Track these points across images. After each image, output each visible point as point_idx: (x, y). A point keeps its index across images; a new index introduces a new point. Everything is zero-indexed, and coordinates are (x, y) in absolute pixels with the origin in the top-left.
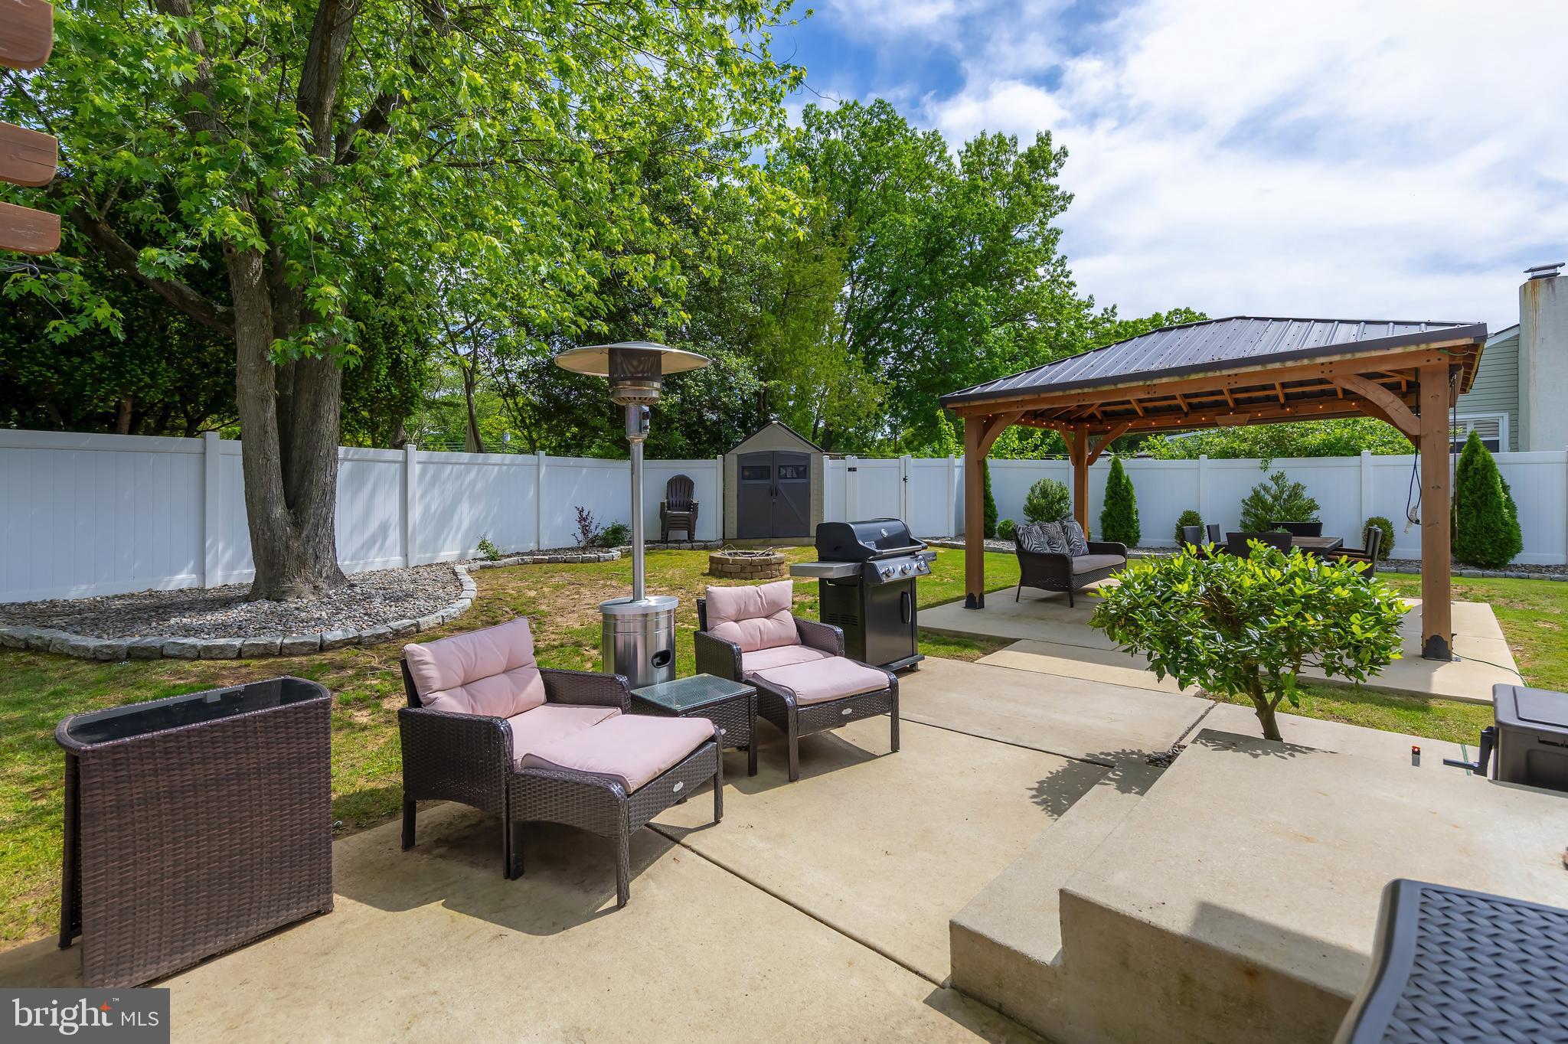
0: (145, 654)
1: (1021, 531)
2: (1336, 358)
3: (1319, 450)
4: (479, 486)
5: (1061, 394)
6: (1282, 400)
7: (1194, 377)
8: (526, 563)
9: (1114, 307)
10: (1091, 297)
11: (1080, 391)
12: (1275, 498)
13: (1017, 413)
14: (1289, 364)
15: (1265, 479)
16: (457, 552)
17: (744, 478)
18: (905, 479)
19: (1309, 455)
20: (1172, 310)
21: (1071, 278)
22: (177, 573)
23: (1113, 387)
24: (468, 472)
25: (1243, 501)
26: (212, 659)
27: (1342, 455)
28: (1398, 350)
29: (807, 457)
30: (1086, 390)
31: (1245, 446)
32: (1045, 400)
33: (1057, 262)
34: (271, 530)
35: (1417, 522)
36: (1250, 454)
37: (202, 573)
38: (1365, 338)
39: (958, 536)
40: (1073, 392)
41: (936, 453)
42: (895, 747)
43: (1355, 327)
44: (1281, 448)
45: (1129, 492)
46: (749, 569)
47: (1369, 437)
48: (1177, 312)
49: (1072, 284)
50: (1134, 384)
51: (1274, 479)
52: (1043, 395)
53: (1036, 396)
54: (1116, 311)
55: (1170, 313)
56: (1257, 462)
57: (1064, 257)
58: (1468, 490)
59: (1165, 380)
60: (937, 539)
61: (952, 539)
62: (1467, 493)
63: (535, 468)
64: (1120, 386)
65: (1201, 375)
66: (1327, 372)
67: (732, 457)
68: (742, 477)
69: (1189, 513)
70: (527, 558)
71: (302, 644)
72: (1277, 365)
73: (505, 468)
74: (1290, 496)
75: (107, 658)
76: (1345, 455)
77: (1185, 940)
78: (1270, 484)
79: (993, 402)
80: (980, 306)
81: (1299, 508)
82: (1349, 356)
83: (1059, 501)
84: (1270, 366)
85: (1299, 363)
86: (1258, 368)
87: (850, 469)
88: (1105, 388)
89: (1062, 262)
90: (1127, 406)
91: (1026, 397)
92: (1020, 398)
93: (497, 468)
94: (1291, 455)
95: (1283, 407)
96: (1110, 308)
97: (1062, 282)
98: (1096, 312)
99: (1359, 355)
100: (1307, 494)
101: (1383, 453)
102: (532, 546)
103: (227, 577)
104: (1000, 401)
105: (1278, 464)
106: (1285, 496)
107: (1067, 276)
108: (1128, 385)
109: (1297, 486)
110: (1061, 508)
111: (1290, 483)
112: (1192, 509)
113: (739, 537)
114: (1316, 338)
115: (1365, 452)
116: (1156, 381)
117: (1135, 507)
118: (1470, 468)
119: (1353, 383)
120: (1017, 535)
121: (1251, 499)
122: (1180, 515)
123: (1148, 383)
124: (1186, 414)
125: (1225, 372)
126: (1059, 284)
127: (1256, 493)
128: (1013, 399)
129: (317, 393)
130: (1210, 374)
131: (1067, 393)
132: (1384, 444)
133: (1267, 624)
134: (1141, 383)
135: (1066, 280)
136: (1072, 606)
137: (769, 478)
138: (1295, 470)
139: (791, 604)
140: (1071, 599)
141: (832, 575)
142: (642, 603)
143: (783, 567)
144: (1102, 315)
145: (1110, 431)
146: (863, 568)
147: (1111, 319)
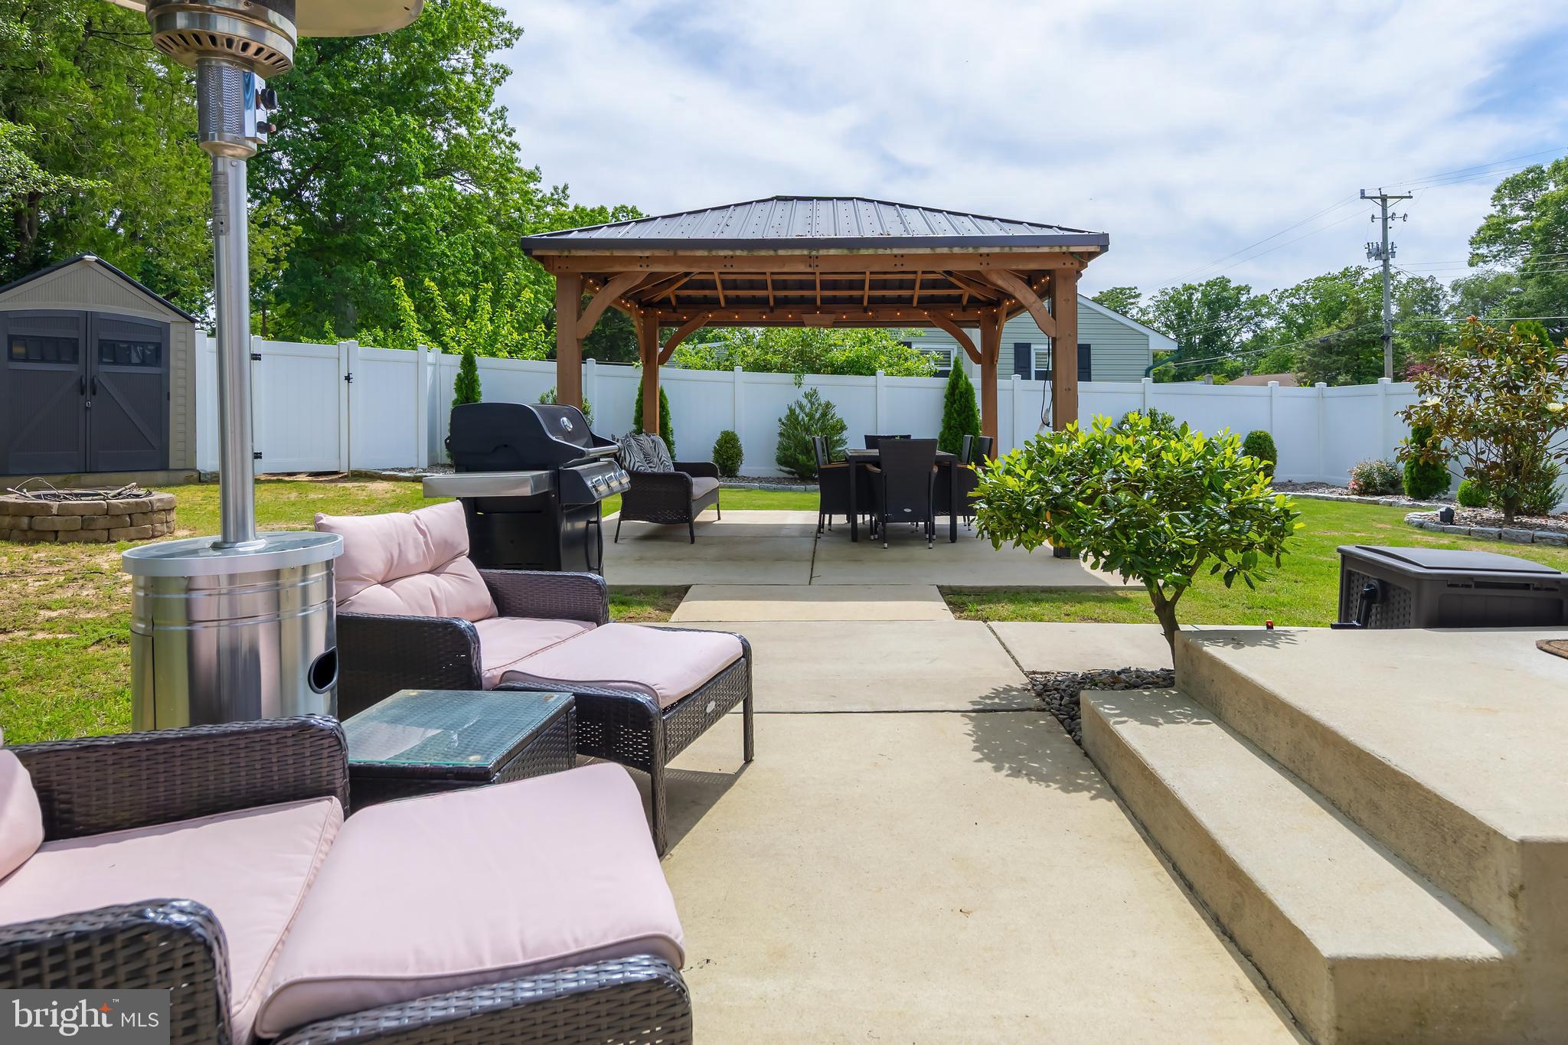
3: (843, 368)
5: (706, 253)
6: (865, 303)
7: (863, 252)
9: (566, 188)
10: (537, 168)
11: (730, 253)
12: (811, 416)
13: (640, 274)
14: (956, 250)
15: (798, 395)
18: (348, 378)
20: (618, 206)
21: (515, 138)
23: (772, 253)
25: (780, 420)
27: (860, 374)
28: (1046, 250)
29: (164, 329)
30: (738, 253)
31: (777, 359)
32: (681, 260)
33: (496, 112)
35: (1048, 425)
36: (783, 369)
39: (433, 457)
40: (722, 253)
41: (381, 342)
44: (808, 362)
45: (663, 407)
48: (623, 208)
49: (515, 146)
50: (797, 252)
51: (806, 395)
52: (681, 253)
53: (671, 253)
54: (568, 192)
55: (616, 209)
56: (790, 377)
57: (504, 109)
58: (957, 412)
59: (832, 252)
60: (401, 470)
61: (424, 471)
62: (955, 415)
64: (781, 252)
65: (871, 252)
66: (985, 264)
69: (727, 433)
74: (823, 415)
76: (863, 374)
78: (805, 402)
79: (608, 254)
80: (409, 142)
84: (939, 251)
85: (964, 251)
87: (253, 356)
88: (763, 253)
89: (501, 113)
90: (707, 292)
91: (657, 253)
92: (647, 254)
94: (818, 372)
95: (866, 310)
96: (561, 187)
97: (503, 141)
98: (545, 188)
100: (836, 413)
104: (617, 253)
105: (810, 380)
106: (818, 414)
107: (510, 134)
108: (789, 252)
109: (828, 405)
111: (822, 400)
112: (730, 429)
114: (966, 228)
115: (879, 371)
116: (823, 252)
118: (957, 391)
119: (1004, 279)
121: (788, 418)
122: (718, 436)
123: (814, 253)
124: (772, 310)
125: (896, 251)
126: (500, 143)
127: (792, 411)
128: (638, 254)
130: (881, 251)
131: (714, 253)
134: (806, 252)
135: (508, 139)
136: (693, 542)
137: (75, 360)
138: (827, 387)
139: (465, 545)
140: (692, 533)
141: (526, 491)
142: (254, 547)
143: (174, 516)
144: (552, 194)
145: (686, 322)
146: (556, 478)
147: (563, 201)
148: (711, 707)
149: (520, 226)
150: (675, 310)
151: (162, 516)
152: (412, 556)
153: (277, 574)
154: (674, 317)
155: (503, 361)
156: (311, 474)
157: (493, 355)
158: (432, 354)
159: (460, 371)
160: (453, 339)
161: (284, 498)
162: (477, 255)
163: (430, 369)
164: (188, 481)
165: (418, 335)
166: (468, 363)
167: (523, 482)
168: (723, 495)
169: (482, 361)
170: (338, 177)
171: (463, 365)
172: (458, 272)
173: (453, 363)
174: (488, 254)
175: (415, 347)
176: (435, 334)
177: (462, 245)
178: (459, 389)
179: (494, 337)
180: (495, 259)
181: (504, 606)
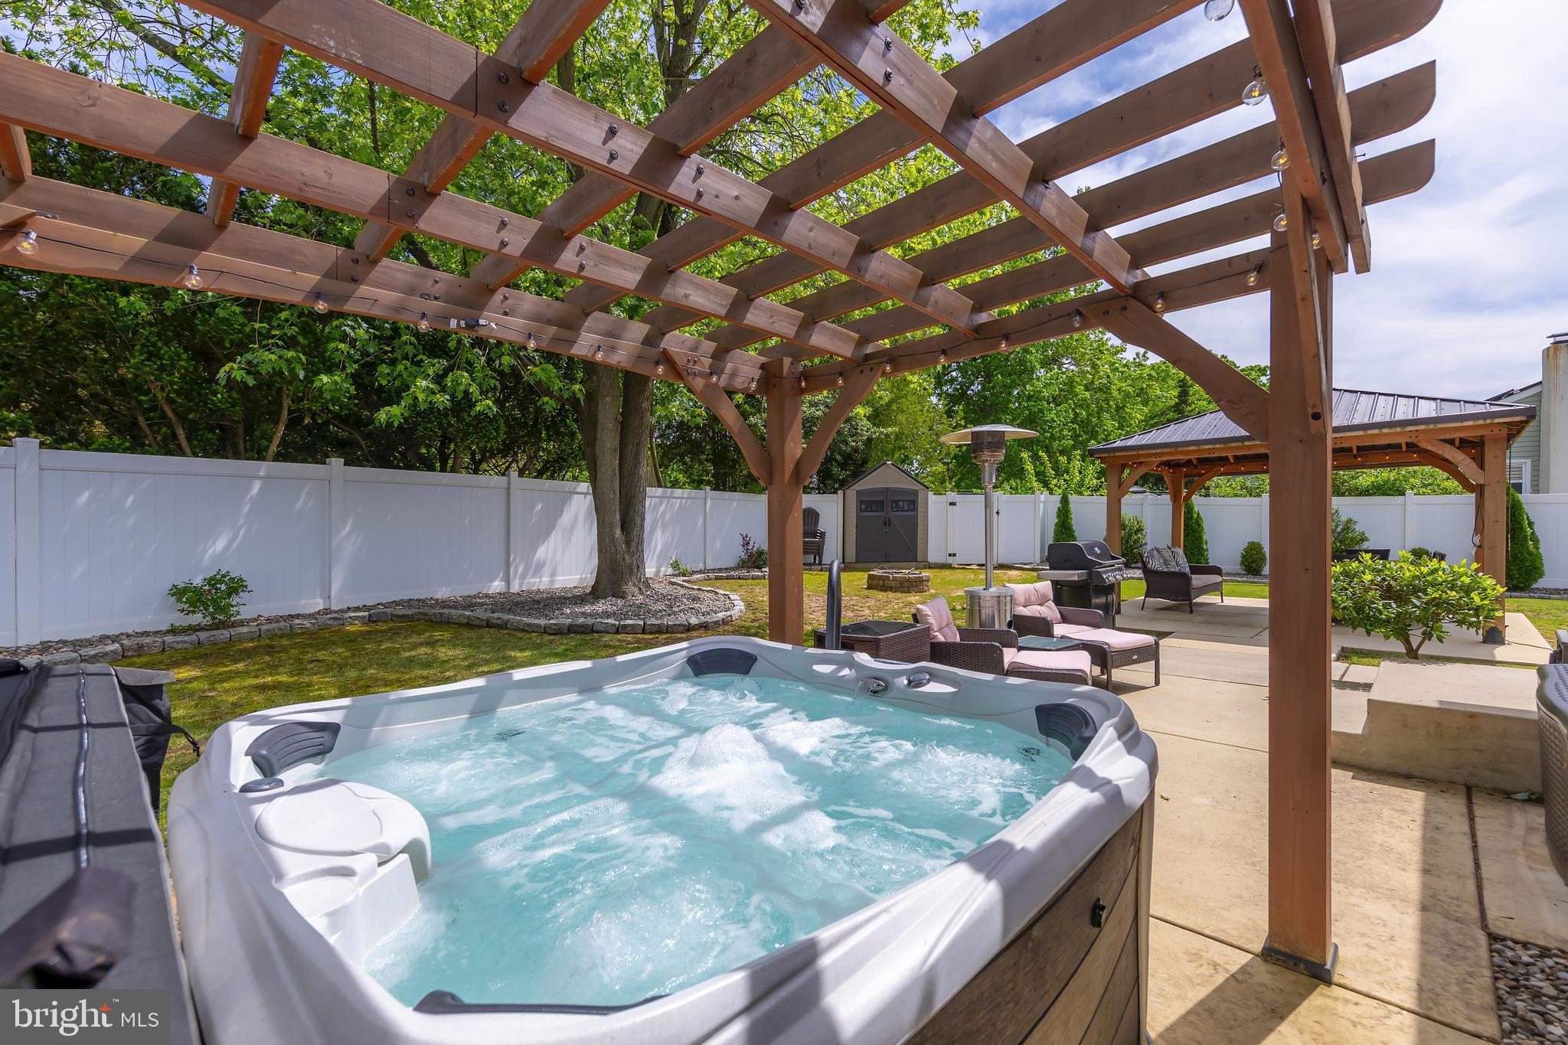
0: (581, 629)
1: (1146, 555)
2: (1422, 427)
3: (1368, 491)
4: (667, 516)
5: (1196, 448)
6: (1355, 452)
8: (710, 579)
11: (1212, 446)
13: (1154, 462)
14: (1385, 431)
16: (655, 570)
17: (861, 511)
18: (998, 513)
19: (1360, 495)
22: (493, 581)
24: (661, 504)
26: (626, 633)
27: (1389, 495)
28: (1470, 423)
29: (916, 493)
30: (1217, 446)
32: (1182, 452)
34: (615, 546)
37: (508, 582)
38: (1444, 414)
39: (1042, 562)
40: (1206, 447)
41: (1015, 490)
42: (1157, 683)
43: (1433, 404)
45: (1199, 525)
46: (906, 584)
47: (1412, 480)
52: (1179, 449)
53: (1173, 450)
60: (1025, 564)
61: (1037, 565)
63: (703, 501)
66: (1414, 437)
67: (851, 493)
68: (859, 510)
69: (1253, 543)
70: (711, 575)
71: (679, 625)
72: (1376, 431)
73: (684, 500)
74: (1343, 530)
75: (554, 632)
76: (1392, 495)
77: (1438, 709)
79: (1135, 453)
81: (1352, 539)
82: (1432, 426)
83: (1136, 533)
84: (1370, 432)
85: (1393, 430)
86: (1361, 433)
87: (951, 504)
88: (1234, 445)
91: (1165, 450)
92: (1159, 451)
93: (679, 500)
94: (1343, 495)
95: (1355, 457)
99: (1439, 426)
100: (1358, 528)
101: (1424, 494)
102: (701, 566)
103: (521, 584)
104: (1141, 452)
106: (1339, 530)
109: (1350, 521)
110: (1139, 538)
111: (1344, 518)
112: (1256, 540)
113: (857, 561)
114: (1404, 411)
115: (1409, 492)
117: (1205, 537)
119: (1435, 446)
120: (1142, 557)
122: (1245, 546)
128: (1154, 451)
129: (638, 444)
131: (1201, 447)
132: (1425, 486)
133: (1424, 597)
136: (1191, 613)
137: (883, 511)
139: (1052, 597)
140: (1191, 608)
141: (1076, 578)
142: (993, 590)
143: (930, 583)
144: (1134, 359)
145: (1203, 474)
146: (1090, 574)
147: (1143, 362)
148: (1135, 657)
149: (1109, 388)
150: (1196, 467)
151: (926, 583)
152: (1033, 599)
153: (999, 597)
154: (1195, 471)
155: (1086, 498)
156: (978, 565)
157: (1081, 494)
158: (1043, 496)
159: (1060, 505)
160: (1056, 485)
161: (968, 578)
162: (1076, 415)
163: (1042, 505)
164: (925, 568)
165: (1035, 484)
166: (1065, 501)
167: (1074, 575)
168: (1225, 587)
169: (1073, 498)
170: (990, 382)
171: (1061, 502)
172: (1062, 430)
173: (1055, 500)
174: (1084, 413)
175: (1033, 493)
176: (1046, 484)
177: (1065, 411)
178: (1058, 517)
179: (1081, 484)
180: (1089, 415)
181: (1065, 619)
